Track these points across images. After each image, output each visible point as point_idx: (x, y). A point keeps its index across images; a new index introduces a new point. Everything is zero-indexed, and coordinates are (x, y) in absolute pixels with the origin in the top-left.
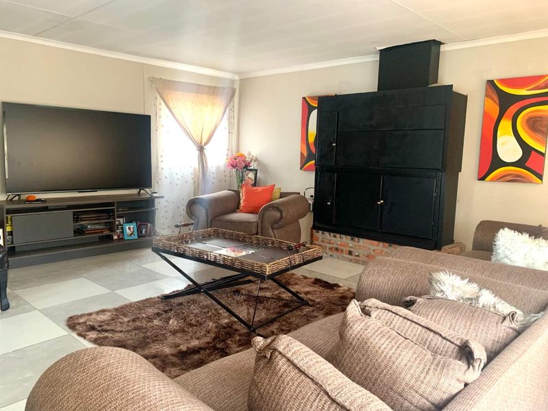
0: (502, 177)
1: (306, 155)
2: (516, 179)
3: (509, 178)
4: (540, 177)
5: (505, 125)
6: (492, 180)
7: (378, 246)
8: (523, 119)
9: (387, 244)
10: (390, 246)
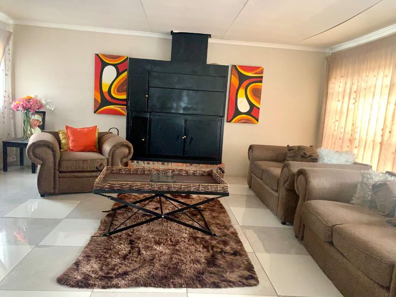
0: (239, 121)
1: (100, 101)
2: (247, 122)
3: (243, 121)
4: (257, 120)
5: (241, 92)
6: (235, 122)
7: (182, 166)
8: (250, 89)
9: (188, 165)
10: (191, 165)
